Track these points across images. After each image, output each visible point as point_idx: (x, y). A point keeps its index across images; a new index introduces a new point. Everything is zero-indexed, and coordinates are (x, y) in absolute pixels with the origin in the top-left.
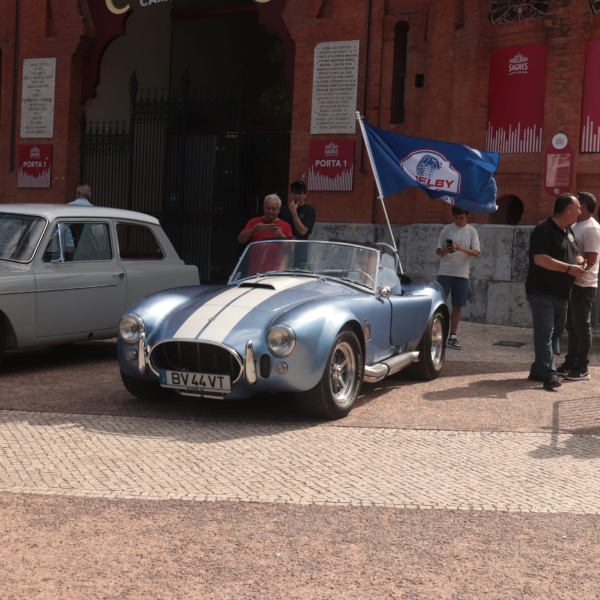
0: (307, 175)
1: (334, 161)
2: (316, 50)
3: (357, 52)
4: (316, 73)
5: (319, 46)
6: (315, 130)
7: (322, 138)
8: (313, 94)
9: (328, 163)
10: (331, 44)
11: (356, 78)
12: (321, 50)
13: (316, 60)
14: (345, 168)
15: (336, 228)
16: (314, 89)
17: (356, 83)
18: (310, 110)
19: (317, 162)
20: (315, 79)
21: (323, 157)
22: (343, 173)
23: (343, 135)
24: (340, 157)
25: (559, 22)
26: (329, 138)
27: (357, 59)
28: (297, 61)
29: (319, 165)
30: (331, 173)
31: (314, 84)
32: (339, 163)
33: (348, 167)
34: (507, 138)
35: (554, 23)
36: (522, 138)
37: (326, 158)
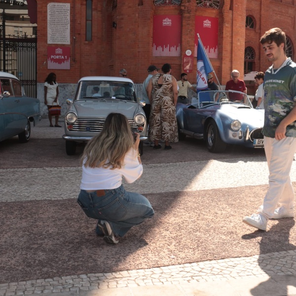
0: (47, 62)
1: (60, 56)
2: (48, 5)
3: (69, 9)
4: (49, 17)
5: (49, 4)
6: (50, 42)
7: (54, 46)
8: (48, 26)
9: (57, 57)
10: (56, 4)
11: (69, 20)
12: (51, 6)
13: (48, 11)
14: (66, 60)
15: (64, 86)
16: (48, 23)
17: (69, 22)
18: (47, 33)
19: (52, 57)
20: (48, 19)
21: (54, 54)
22: (65, 62)
23: (64, 45)
24: (63, 54)
25: (187, 8)
26: (57, 46)
27: (69, 12)
28: (38, 10)
29: (53, 58)
30: (60, 61)
31: (48, 21)
32: (63, 57)
33: (68, 59)
34: (163, 50)
35: (185, 8)
36: (170, 50)
37: (56, 55)
